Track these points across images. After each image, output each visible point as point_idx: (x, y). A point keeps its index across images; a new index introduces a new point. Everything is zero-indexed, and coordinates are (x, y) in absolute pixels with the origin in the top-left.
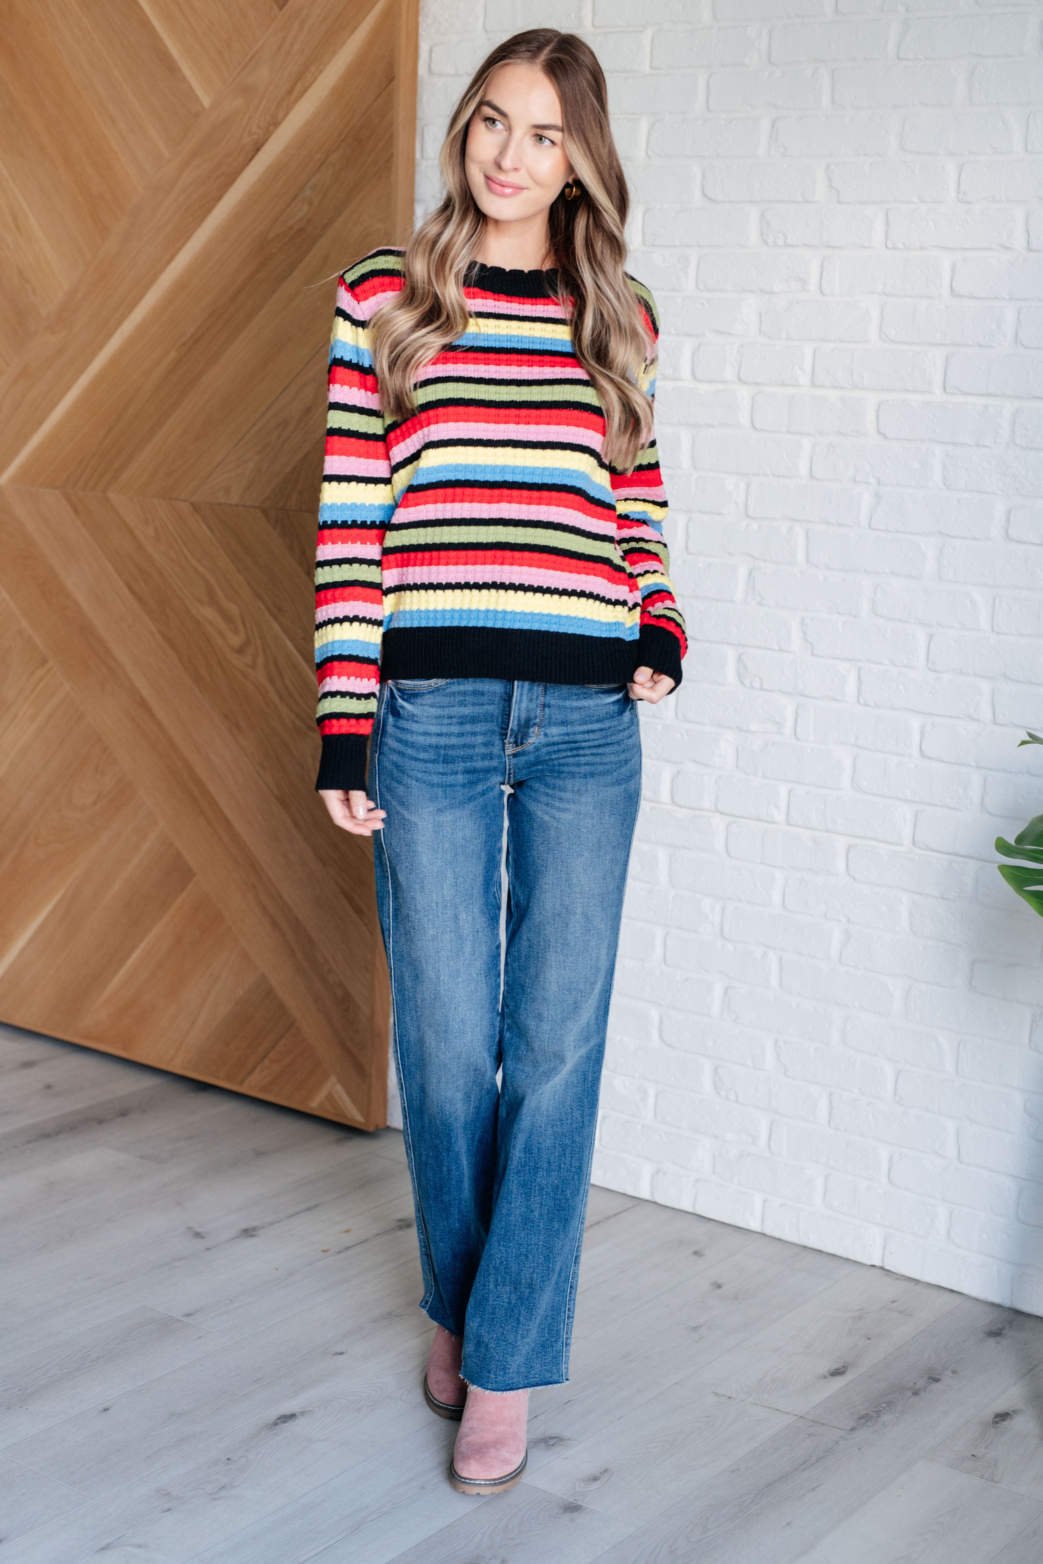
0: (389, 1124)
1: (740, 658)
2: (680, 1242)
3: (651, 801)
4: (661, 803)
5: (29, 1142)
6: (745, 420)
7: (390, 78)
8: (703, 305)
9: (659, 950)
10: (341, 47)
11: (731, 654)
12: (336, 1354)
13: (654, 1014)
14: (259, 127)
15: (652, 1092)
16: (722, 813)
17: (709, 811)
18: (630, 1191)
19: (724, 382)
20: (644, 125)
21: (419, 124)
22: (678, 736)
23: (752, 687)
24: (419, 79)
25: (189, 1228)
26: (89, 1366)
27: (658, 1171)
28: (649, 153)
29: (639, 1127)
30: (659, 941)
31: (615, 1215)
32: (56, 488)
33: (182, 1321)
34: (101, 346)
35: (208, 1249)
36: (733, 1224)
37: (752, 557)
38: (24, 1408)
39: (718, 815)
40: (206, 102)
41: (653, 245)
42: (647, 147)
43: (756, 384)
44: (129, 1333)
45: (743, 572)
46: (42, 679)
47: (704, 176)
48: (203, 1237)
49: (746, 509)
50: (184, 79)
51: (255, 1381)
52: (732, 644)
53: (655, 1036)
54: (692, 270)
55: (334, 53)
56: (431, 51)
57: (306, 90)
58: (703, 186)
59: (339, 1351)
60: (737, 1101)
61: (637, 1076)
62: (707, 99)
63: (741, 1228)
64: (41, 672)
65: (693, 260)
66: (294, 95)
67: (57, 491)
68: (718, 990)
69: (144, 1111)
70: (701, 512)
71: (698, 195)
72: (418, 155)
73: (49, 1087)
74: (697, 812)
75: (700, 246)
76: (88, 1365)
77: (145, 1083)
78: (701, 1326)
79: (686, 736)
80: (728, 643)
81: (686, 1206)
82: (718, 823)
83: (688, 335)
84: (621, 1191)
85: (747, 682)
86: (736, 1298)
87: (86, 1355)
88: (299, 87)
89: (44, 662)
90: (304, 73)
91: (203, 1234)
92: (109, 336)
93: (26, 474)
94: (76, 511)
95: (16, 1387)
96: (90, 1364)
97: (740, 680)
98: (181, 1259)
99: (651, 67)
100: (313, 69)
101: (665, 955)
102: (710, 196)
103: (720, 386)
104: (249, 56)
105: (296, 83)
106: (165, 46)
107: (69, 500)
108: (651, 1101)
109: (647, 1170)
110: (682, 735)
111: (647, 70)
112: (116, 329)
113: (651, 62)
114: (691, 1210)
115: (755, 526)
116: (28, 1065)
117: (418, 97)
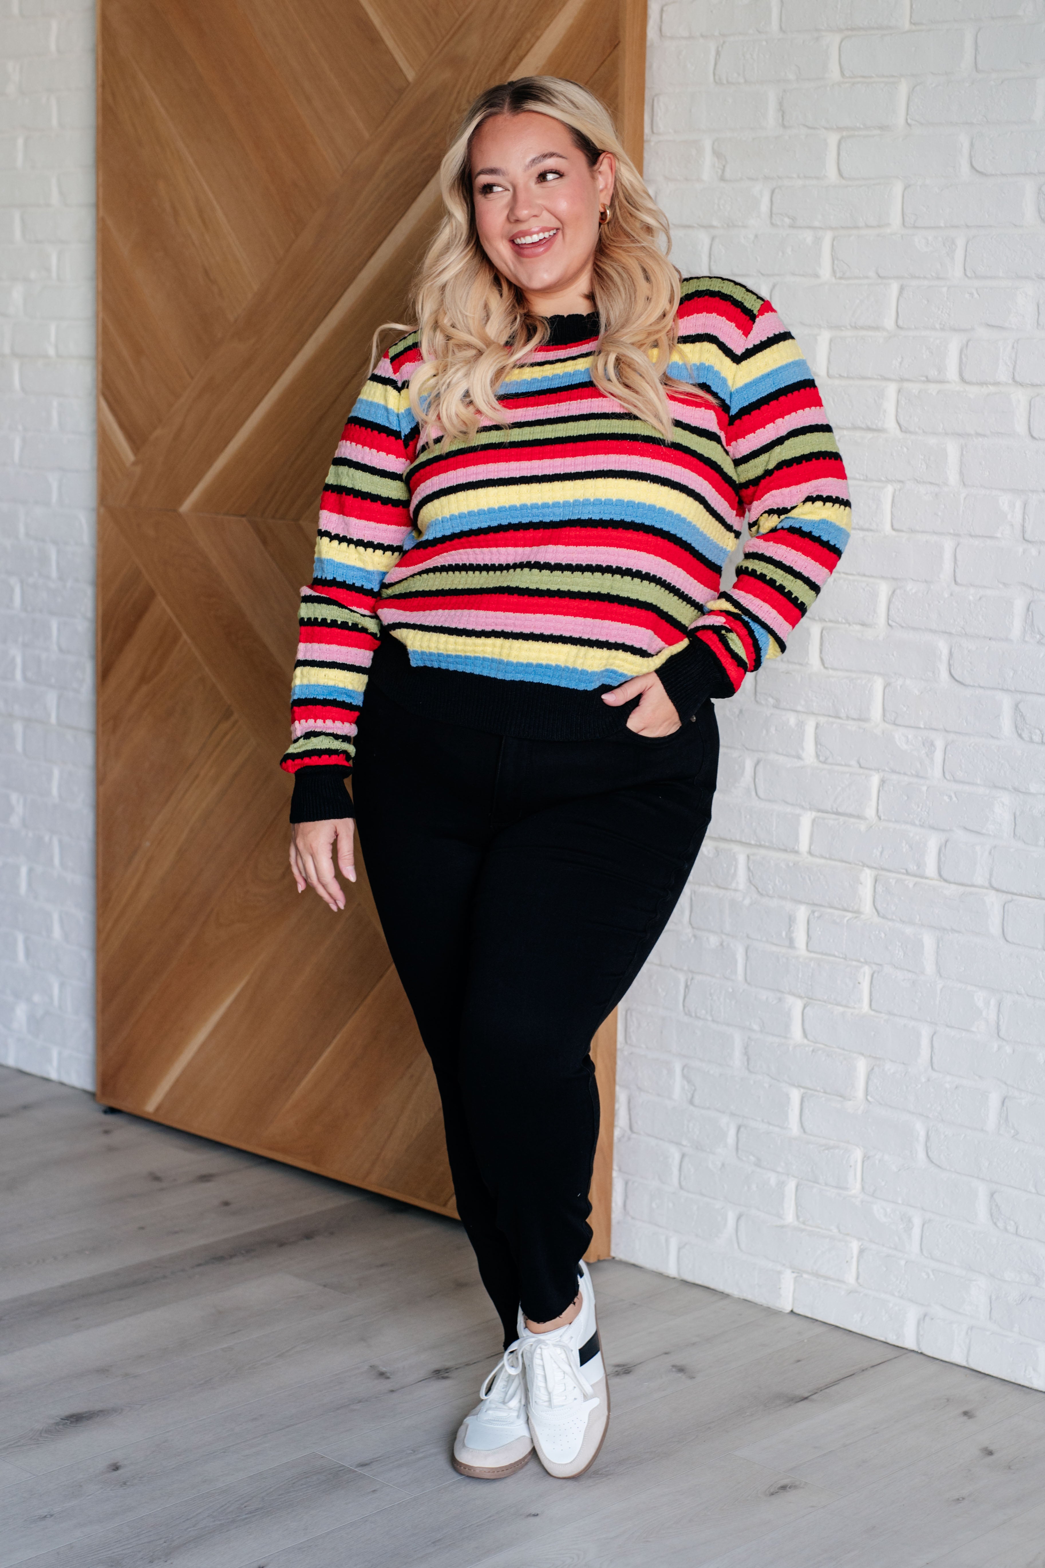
0: (613, 1254)
1: (1016, 707)
2: (948, 1400)
3: (915, 876)
4: (927, 878)
5: (199, 1265)
6: (1021, 428)
7: (615, 43)
8: (971, 294)
9: (925, 1052)
10: (560, 10)
11: (1007, 702)
12: (529, 1515)
13: (920, 1128)
14: (468, 101)
15: (917, 1221)
16: (997, 890)
17: (983, 887)
18: (892, 1339)
19: (997, 384)
20: (903, 88)
21: (648, 95)
22: (946, 798)
23: (1032, 741)
24: (648, 44)
25: (372, 1367)
26: (246, 1518)
27: (925, 1316)
28: (909, 121)
29: (903, 1262)
30: (925, 1042)
31: (873, 1366)
32: (243, 516)
33: (355, 1471)
34: (294, 355)
35: (392, 1391)
36: (1013, 1381)
37: (1031, 588)
38: (169, 1562)
39: (993, 892)
40: (411, 75)
41: (915, 227)
42: (907, 114)
43: (1032, 385)
44: (294, 1483)
45: (1019, 605)
46: (226, 734)
47: (972, 145)
48: (388, 1378)
49: (1024, 532)
50: (387, 51)
51: (433, 1543)
52: (1007, 690)
53: (921, 1155)
54: (959, 254)
55: (553, 17)
56: (662, 10)
57: (521, 59)
58: (971, 157)
59: (534, 1512)
60: (1017, 1234)
61: (900, 1202)
62: (976, 58)
63: (1023, 1386)
64: (225, 726)
65: (960, 243)
66: (508, 65)
67: (244, 519)
68: (994, 1100)
69: (332, 1233)
70: (971, 536)
71: (965, 168)
72: (647, 130)
73: (226, 1204)
74: (968, 889)
75: (968, 227)
76: (244, 1517)
77: (337, 1201)
78: (963, 1499)
79: (954, 799)
80: (1002, 689)
81: (958, 1358)
82: (993, 901)
83: (954, 330)
84: (882, 1339)
85: (1025, 735)
86: (1009, 1468)
87: (243, 1506)
88: (513, 56)
89: (228, 714)
90: (519, 40)
91: (388, 1375)
92: (302, 344)
93: (209, 501)
94: (264, 542)
95: (161, 1539)
96: (247, 1516)
97: (1017, 732)
98: (360, 1402)
99: (911, 23)
100: (528, 36)
101: (931, 1058)
102: (978, 168)
103: (992, 389)
104: (458, 23)
105: (510, 52)
106: (366, 14)
107: (258, 531)
108: (916, 1231)
109: (912, 1315)
110: (950, 797)
111: (907, 26)
112: (310, 335)
113: (911, 17)
114: (964, 1364)
115: (1034, 551)
116: (205, 1178)
117: (647, 64)
